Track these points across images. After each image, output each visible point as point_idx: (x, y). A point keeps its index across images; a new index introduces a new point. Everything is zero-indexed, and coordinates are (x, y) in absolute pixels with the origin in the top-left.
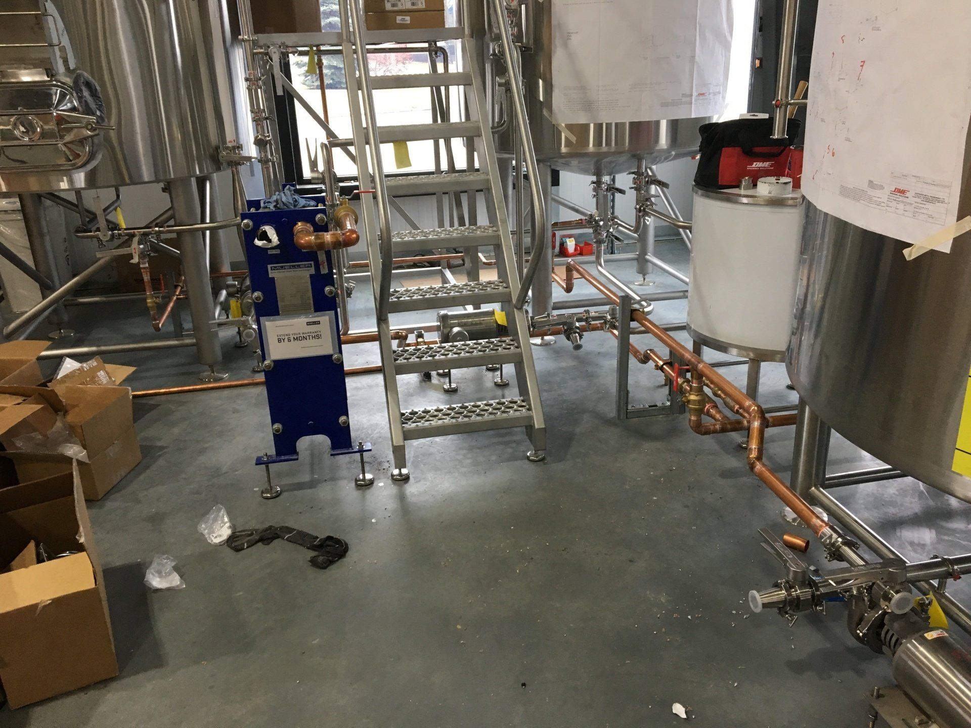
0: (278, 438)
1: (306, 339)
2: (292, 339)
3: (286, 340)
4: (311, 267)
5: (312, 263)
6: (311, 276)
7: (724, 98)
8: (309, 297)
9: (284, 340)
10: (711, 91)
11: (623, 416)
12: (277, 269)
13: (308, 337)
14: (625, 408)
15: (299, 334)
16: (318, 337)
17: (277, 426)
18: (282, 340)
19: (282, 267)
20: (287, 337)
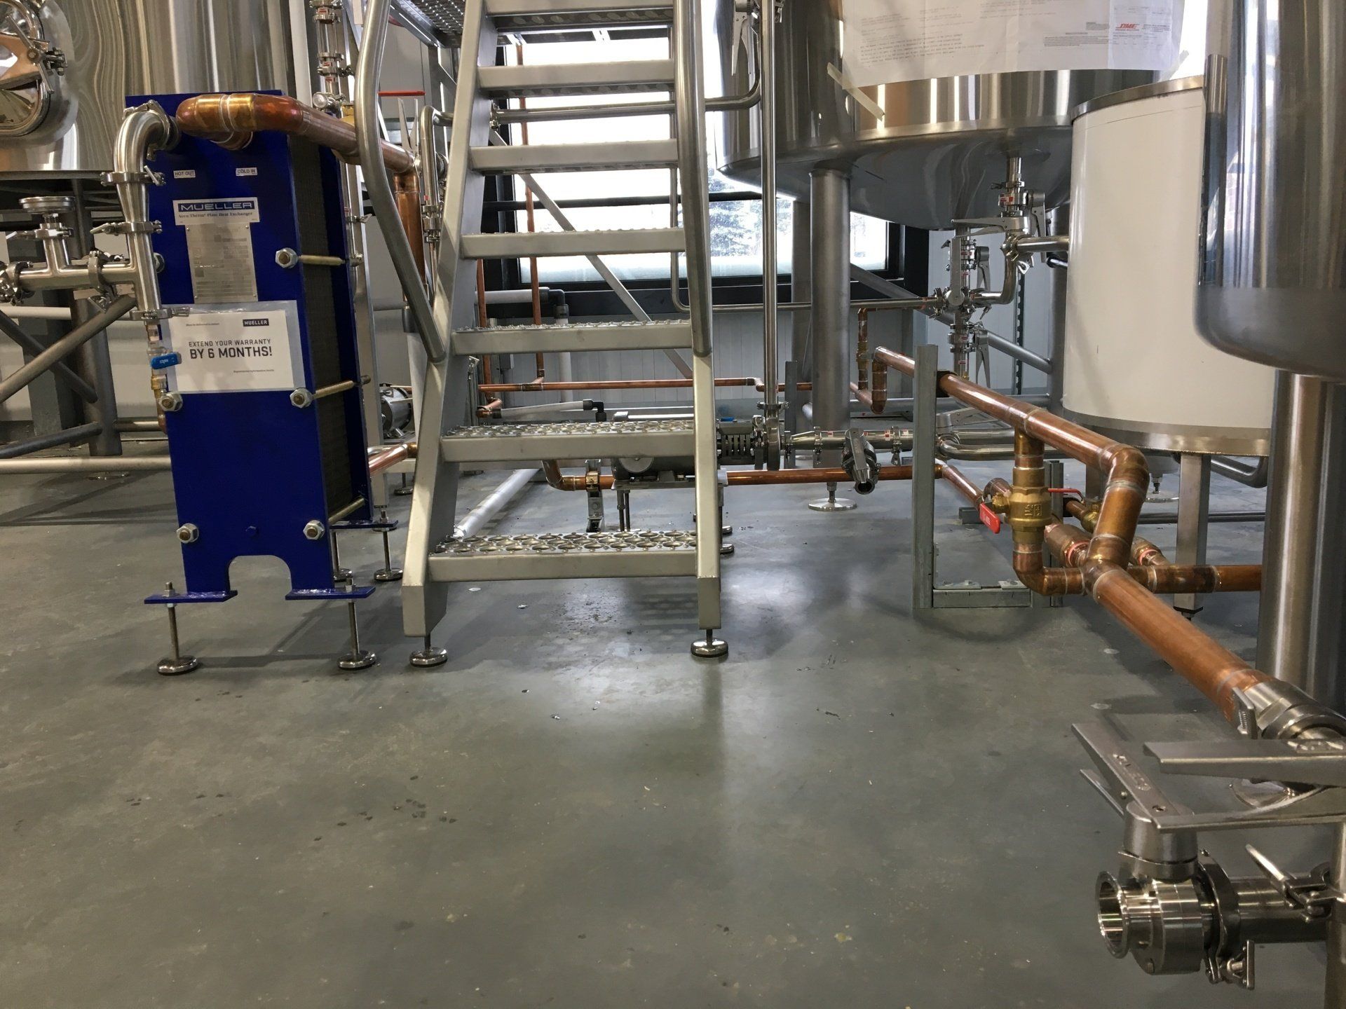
0: (191, 553)
1: (243, 355)
2: (216, 353)
3: (206, 353)
4: (253, 208)
5: (255, 199)
6: (253, 226)
7: (1176, 40)
8: (249, 269)
9: (201, 353)
10: (1148, 22)
11: (923, 602)
12: (190, 210)
13: (246, 351)
14: (928, 583)
15: (230, 342)
16: (265, 351)
17: (189, 528)
18: (199, 355)
19: (199, 205)
20: (206, 348)
